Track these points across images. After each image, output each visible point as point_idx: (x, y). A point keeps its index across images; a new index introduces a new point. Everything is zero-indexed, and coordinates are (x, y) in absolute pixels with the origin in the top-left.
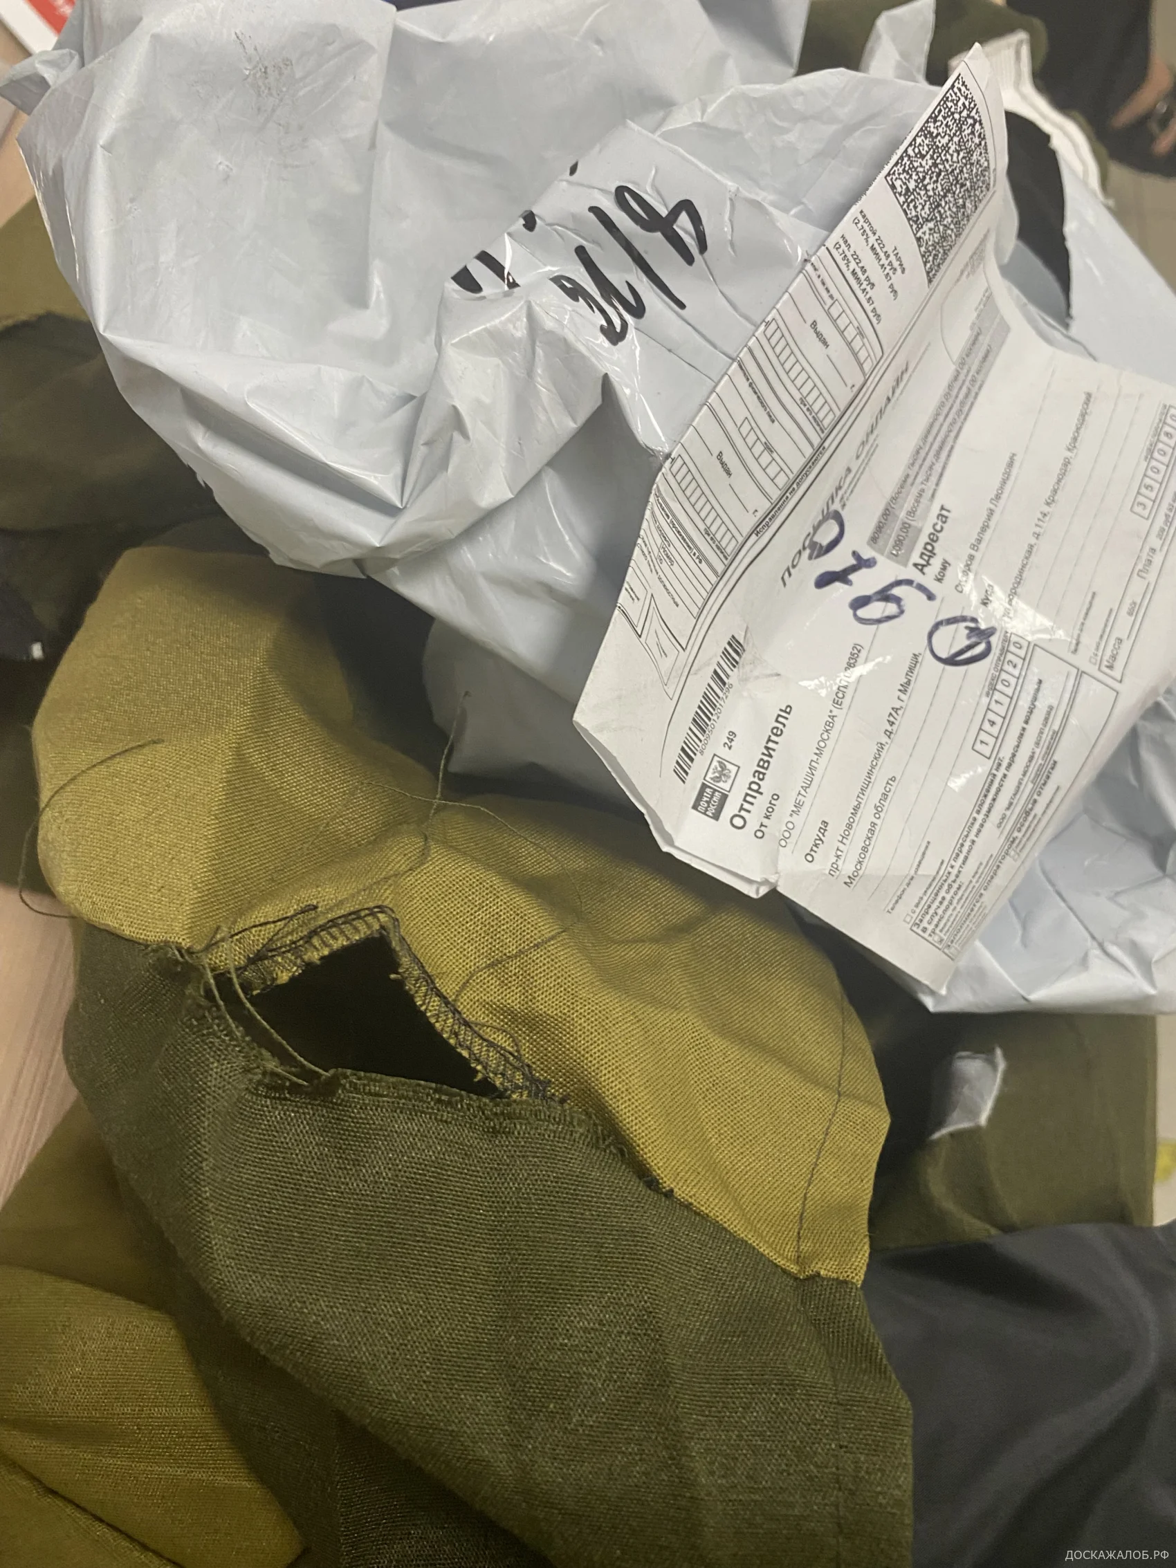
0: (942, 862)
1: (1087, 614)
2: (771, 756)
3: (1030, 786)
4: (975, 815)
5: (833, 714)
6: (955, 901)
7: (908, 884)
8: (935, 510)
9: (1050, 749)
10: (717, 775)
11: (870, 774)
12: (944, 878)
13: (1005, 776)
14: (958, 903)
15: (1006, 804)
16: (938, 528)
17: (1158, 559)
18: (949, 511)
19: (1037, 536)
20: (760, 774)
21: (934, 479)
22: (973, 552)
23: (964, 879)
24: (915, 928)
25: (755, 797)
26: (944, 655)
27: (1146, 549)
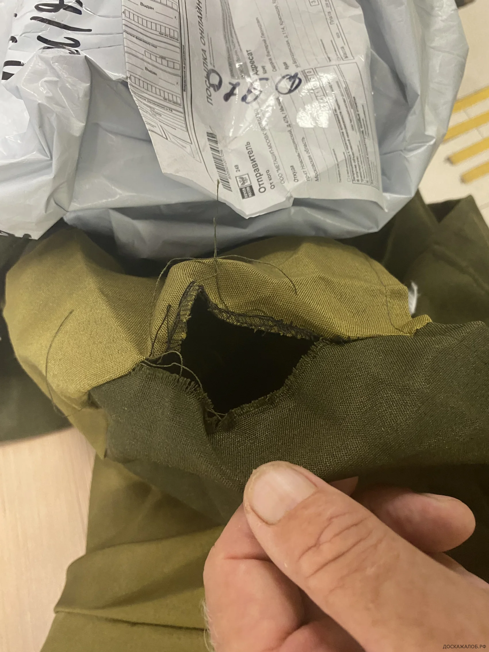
0: (344, 153)
1: (324, 48)
2: (255, 161)
3: (352, 110)
4: (341, 131)
5: (265, 134)
6: (360, 164)
7: (339, 167)
8: (245, 54)
9: (348, 94)
10: (242, 182)
11: (294, 142)
12: (349, 158)
13: (340, 113)
14: (362, 165)
15: (349, 121)
16: (251, 58)
17: (333, 14)
18: (250, 51)
19: (287, 37)
20: (256, 170)
21: (237, 45)
22: (269, 57)
23: (357, 154)
24: (354, 182)
25: (261, 178)
26: (287, 91)
27: (327, 14)
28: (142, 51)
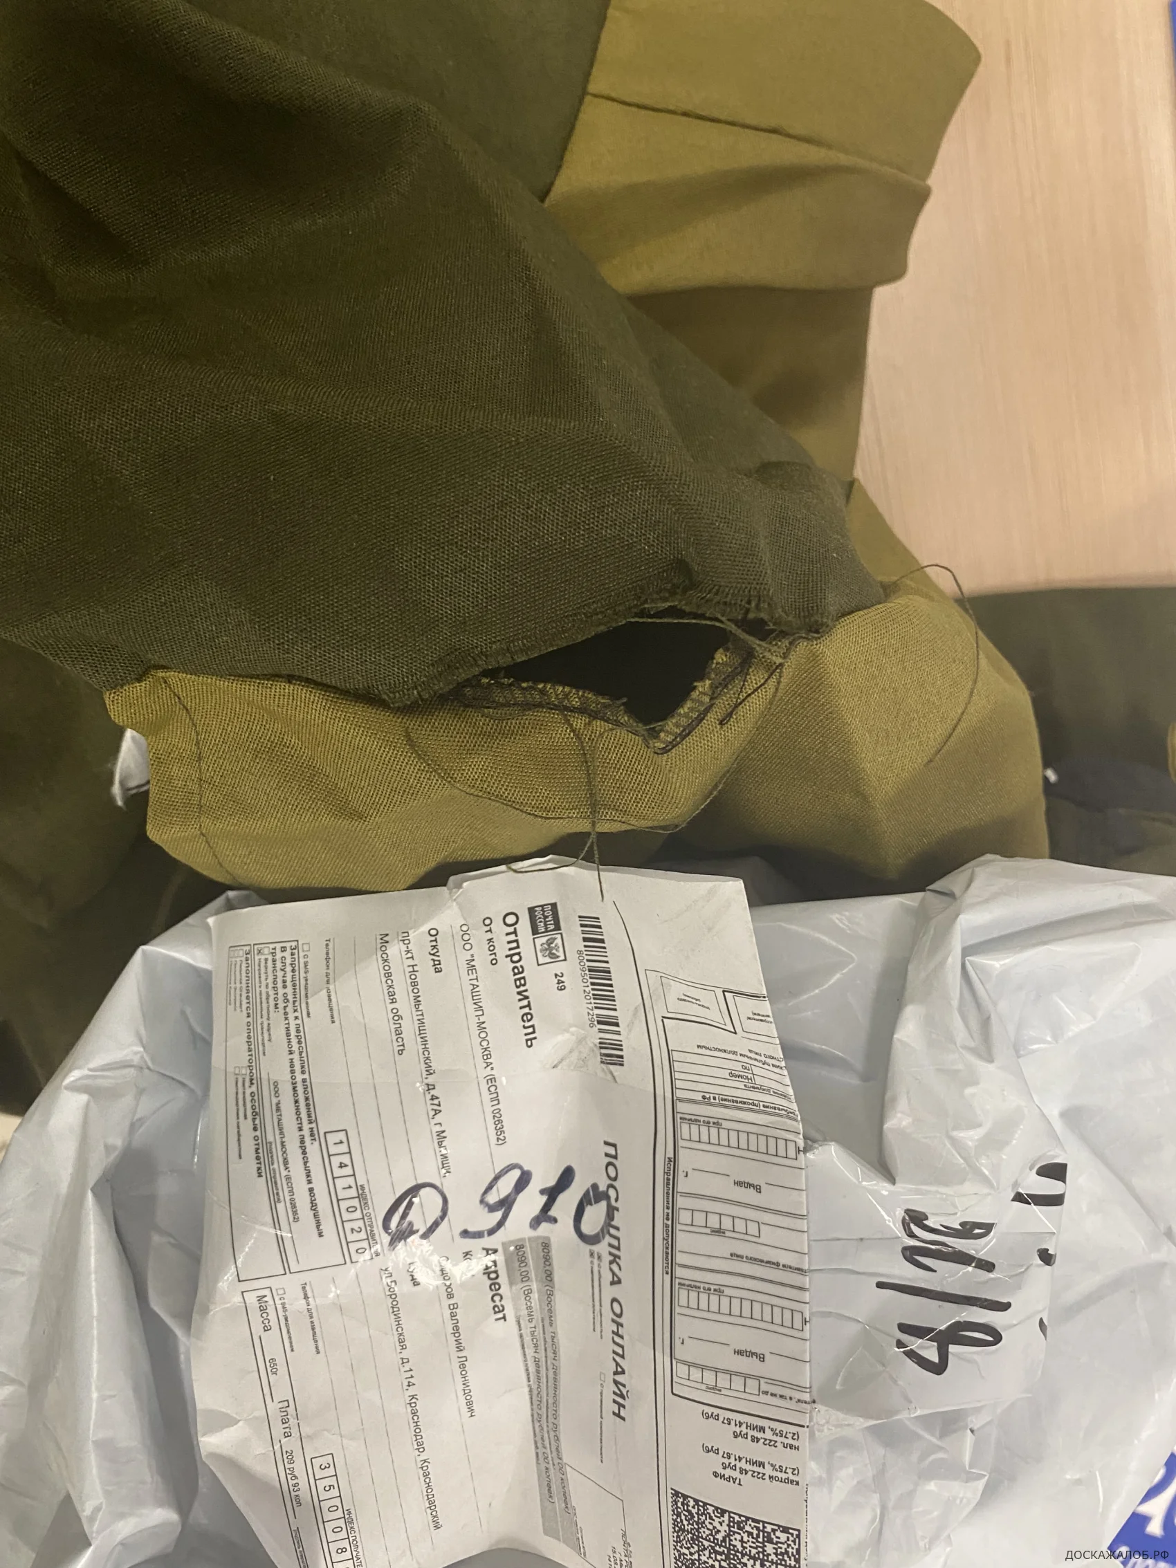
0: (308, 1014)
1: (313, 1329)
2: (519, 993)
3: (270, 1138)
4: (306, 1076)
5: (489, 1068)
6: (272, 993)
7: (327, 975)
8: (509, 1312)
9: (273, 1183)
10: (553, 945)
11: (425, 1042)
12: (297, 1004)
13: (300, 1129)
14: (268, 994)
15: (282, 1106)
16: (497, 1298)
17: (278, 1429)
18: (497, 1320)
19: (404, 1361)
20: (518, 971)
21: (527, 1339)
22: (452, 1301)
23: (277, 1017)
24: (294, 944)
25: (510, 949)
26: (423, 1192)
27: (295, 1432)
28: (767, 1235)
